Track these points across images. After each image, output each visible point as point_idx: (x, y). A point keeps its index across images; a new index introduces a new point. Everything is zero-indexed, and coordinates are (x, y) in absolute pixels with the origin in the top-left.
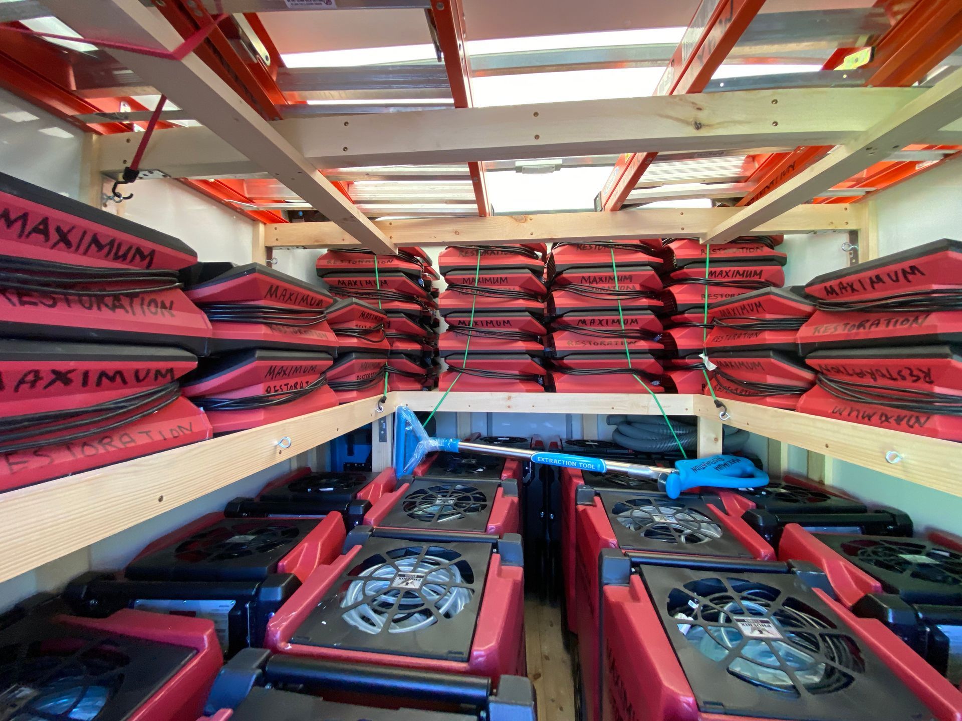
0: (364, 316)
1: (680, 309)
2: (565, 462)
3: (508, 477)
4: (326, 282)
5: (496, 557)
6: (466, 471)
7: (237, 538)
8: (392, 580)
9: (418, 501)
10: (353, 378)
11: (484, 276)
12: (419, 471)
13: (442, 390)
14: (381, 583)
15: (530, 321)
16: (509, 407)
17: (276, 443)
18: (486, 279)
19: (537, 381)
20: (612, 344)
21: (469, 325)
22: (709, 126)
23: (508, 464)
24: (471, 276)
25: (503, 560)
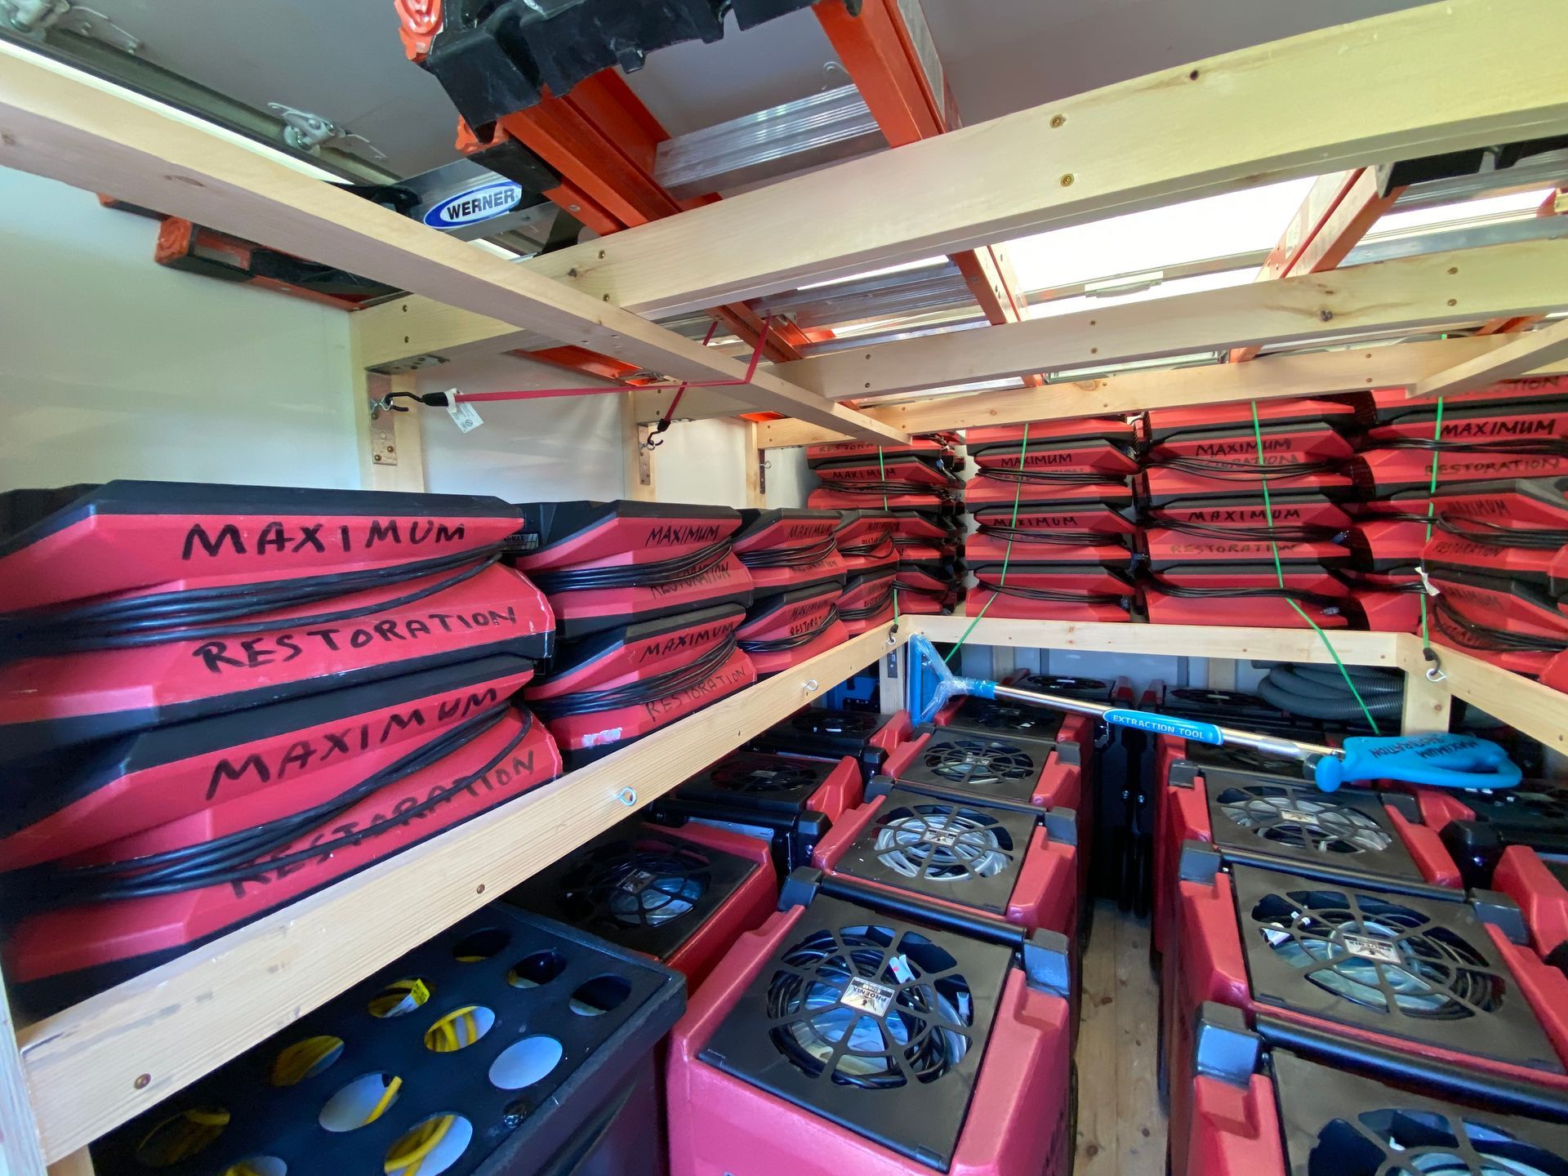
0: (871, 528)
1: (1380, 492)
2: (1156, 726)
3: (1067, 738)
4: (819, 475)
5: (1041, 830)
6: (1007, 726)
7: (759, 773)
8: (923, 834)
9: (943, 755)
10: (860, 605)
11: (1035, 454)
12: (942, 720)
13: (969, 614)
14: (912, 835)
15: (1107, 517)
16: (1071, 642)
17: (804, 685)
18: (1037, 458)
19: (1119, 605)
20: (1251, 550)
21: (1010, 525)
22: (1342, 315)
23: (1068, 721)
24: (1014, 456)
25: (1050, 835)
